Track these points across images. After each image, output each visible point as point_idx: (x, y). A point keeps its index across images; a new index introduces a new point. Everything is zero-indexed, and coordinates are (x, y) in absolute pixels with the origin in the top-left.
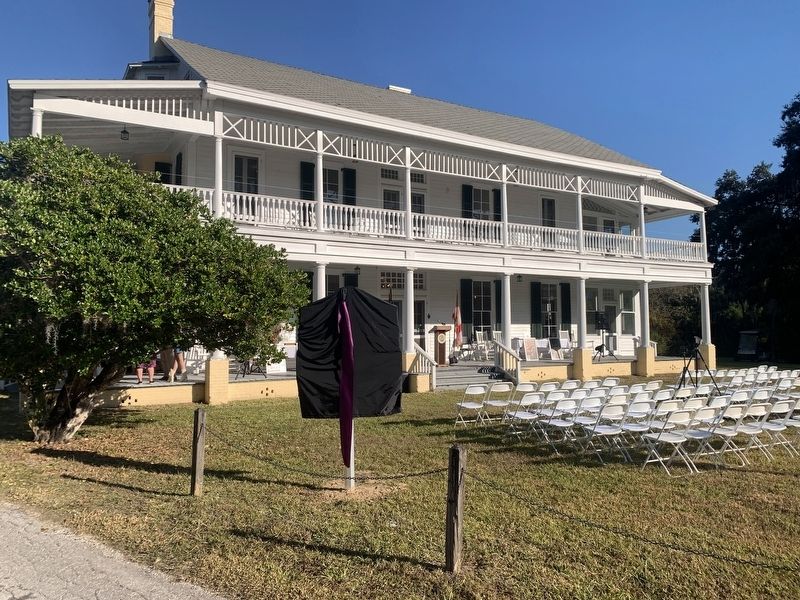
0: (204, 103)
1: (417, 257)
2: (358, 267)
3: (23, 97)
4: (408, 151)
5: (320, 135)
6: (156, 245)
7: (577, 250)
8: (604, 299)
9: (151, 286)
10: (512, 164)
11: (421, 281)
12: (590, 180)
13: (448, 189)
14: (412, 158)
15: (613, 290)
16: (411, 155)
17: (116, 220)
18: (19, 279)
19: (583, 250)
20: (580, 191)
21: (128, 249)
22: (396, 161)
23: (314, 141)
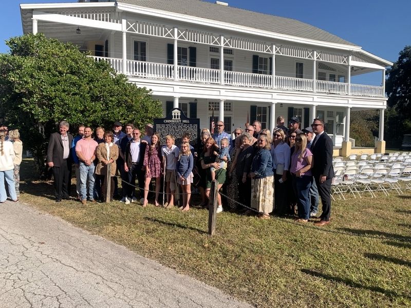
0: (117, 14)
1: (226, 94)
2: (196, 99)
3: (28, 12)
4: (222, 38)
5: (176, 30)
6: (88, 87)
7: (312, 91)
8: (328, 117)
9: (86, 107)
10: (278, 45)
11: (230, 107)
12: (321, 52)
13: (245, 58)
14: (225, 41)
15: (332, 112)
16: (224, 40)
17: (69, 75)
18: (25, 103)
19: (315, 90)
20: (315, 59)
21: (74, 89)
22: (216, 43)
23: (173, 33)
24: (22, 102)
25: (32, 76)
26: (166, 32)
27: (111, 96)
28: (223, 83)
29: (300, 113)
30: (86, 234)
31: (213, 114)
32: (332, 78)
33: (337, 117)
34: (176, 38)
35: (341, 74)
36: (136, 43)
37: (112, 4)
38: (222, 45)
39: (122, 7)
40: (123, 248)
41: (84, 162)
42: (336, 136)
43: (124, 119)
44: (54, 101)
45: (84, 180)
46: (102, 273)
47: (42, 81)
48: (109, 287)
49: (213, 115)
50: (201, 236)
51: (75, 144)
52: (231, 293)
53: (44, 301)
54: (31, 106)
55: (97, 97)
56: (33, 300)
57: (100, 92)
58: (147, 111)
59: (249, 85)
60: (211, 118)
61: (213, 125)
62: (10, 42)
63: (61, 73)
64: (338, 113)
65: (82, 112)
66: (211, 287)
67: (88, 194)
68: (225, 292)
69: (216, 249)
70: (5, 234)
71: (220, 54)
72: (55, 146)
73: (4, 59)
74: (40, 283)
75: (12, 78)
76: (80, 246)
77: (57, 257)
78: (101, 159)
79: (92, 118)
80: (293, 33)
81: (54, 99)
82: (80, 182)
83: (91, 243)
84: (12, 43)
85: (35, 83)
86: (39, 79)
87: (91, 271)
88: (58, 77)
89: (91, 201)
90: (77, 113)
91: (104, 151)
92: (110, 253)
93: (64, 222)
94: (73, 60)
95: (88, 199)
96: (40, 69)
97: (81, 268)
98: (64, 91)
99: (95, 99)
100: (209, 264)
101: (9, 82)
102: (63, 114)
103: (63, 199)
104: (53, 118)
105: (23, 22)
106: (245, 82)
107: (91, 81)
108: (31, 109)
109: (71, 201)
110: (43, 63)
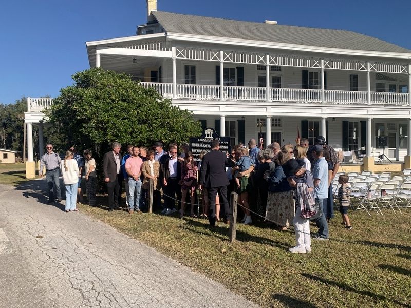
0: (167, 43)
1: (273, 110)
2: (243, 117)
3: (92, 48)
4: (268, 56)
5: (222, 53)
6: (136, 112)
7: (366, 103)
8: (389, 129)
9: (133, 129)
10: (326, 59)
11: (279, 122)
12: (376, 63)
13: (294, 73)
14: (270, 60)
15: (394, 124)
16: (270, 58)
17: (120, 102)
18: (85, 127)
19: (370, 103)
20: (369, 70)
21: (124, 114)
22: (261, 62)
23: (219, 56)
24: (82, 126)
25: (91, 105)
26: (212, 55)
27: (155, 119)
28: (270, 99)
29: (356, 127)
30: (126, 238)
31: (261, 130)
32: (393, 88)
33: (401, 130)
34: (222, 60)
35: (402, 83)
36: (186, 68)
37: (163, 35)
38: (268, 63)
39: (172, 36)
40: (153, 249)
41: (132, 177)
42: (400, 150)
43: (167, 139)
44: (107, 125)
45: (132, 192)
46: (131, 267)
47: (98, 108)
48: (133, 278)
49: (261, 132)
50: (222, 243)
51: (125, 161)
52: (232, 288)
53: (82, 284)
54: (89, 130)
55: (143, 120)
56: (74, 283)
57: (146, 116)
58: (186, 131)
59: (299, 101)
60: (259, 134)
61: (261, 141)
62: (75, 76)
63: (113, 101)
64: (400, 126)
65: (131, 133)
66: (216, 283)
67: (135, 206)
68: (227, 287)
69: (231, 254)
70: (64, 236)
71: (266, 72)
72: (109, 164)
73: (69, 92)
74: (82, 272)
75: (75, 107)
76: (118, 247)
77: (99, 254)
78: (146, 175)
79: (139, 138)
80: (342, 46)
81: (107, 123)
82: (128, 194)
83: (129, 245)
84: (76, 77)
85: (92, 110)
86: (96, 107)
87: (123, 265)
88: (111, 104)
89: (137, 211)
90: (126, 135)
91: (148, 168)
92: (142, 253)
93: (111, 228)
94: (124, 89)
95: (135, 210)
96: (98, 98)
97: (115, 263)
98: (116, 116)
99: (142, 122)
100: (221, 265)
101: (72, 110)
102: (114, 136)
103: (115, 209)
104: (107, 139)
105: (89, 56)
106: (295, 98)
107: (139, 106)
108: (89, 133)
109: (121, 211)
110: (99, 93)
